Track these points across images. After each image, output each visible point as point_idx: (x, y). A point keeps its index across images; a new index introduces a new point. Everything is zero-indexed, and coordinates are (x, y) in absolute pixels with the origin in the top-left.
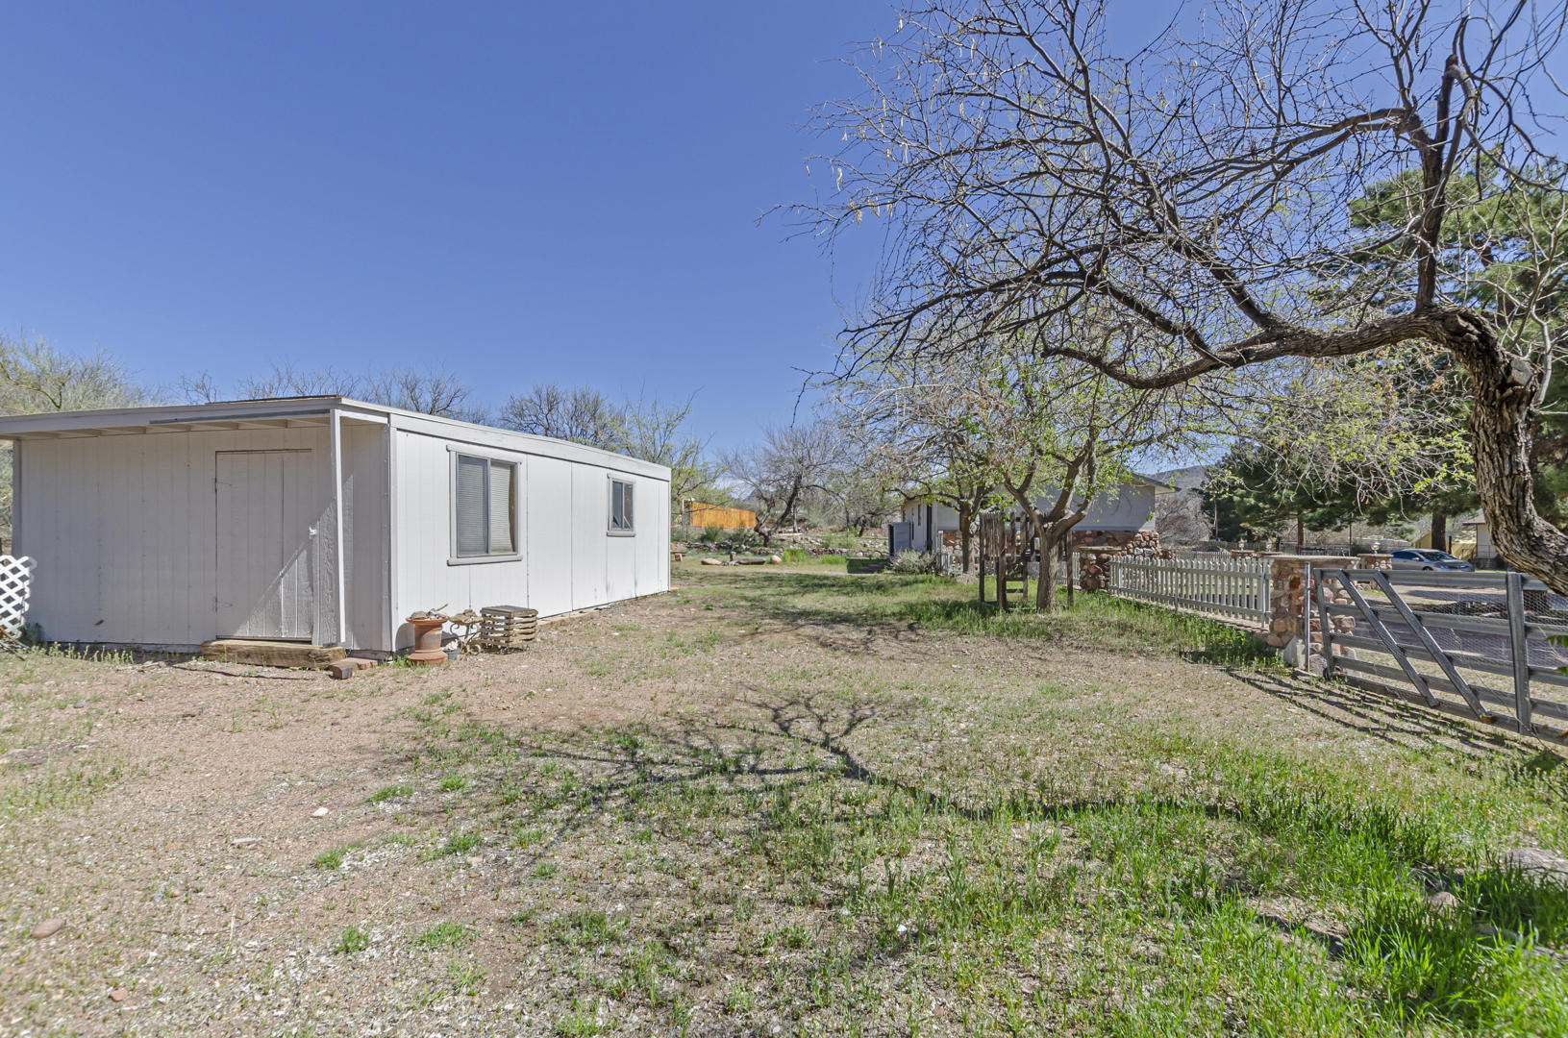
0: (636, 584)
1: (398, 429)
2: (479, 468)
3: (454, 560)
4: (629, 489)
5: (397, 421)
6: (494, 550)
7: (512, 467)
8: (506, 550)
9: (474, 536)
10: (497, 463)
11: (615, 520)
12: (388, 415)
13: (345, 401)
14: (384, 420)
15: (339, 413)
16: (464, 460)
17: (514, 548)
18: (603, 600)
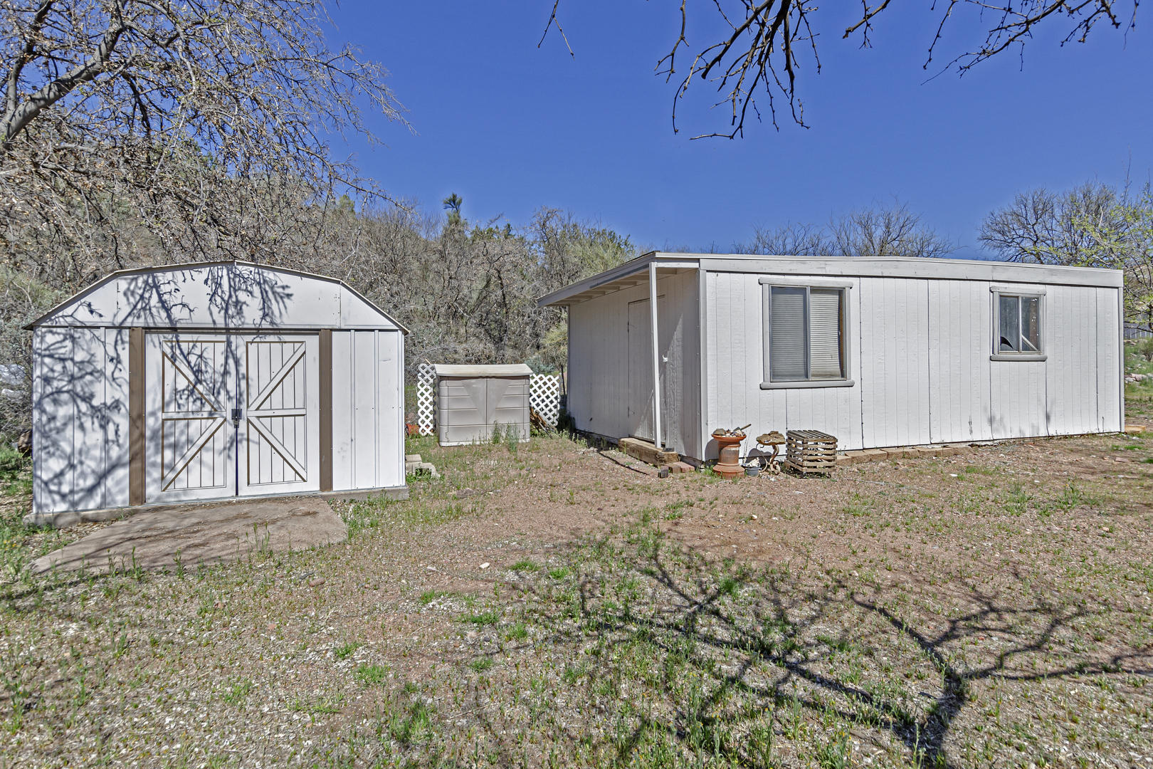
0: (1048, 418)
1: (708, 271)
2: (799, 297)
3: (768, 384)
4: (1032, 304)
5: (705, 264)
6: (813, 376)
7: (840, 292)
8: (832, 375)
9: (791, 361)
10: (815, 290)
11: (1004, 341)
12: (698, 260)
13: (658, 255)
14: (695, 265)
15: (654, 265)
16: (776, 290)
17: (843, 374)
18: (983, 433)
